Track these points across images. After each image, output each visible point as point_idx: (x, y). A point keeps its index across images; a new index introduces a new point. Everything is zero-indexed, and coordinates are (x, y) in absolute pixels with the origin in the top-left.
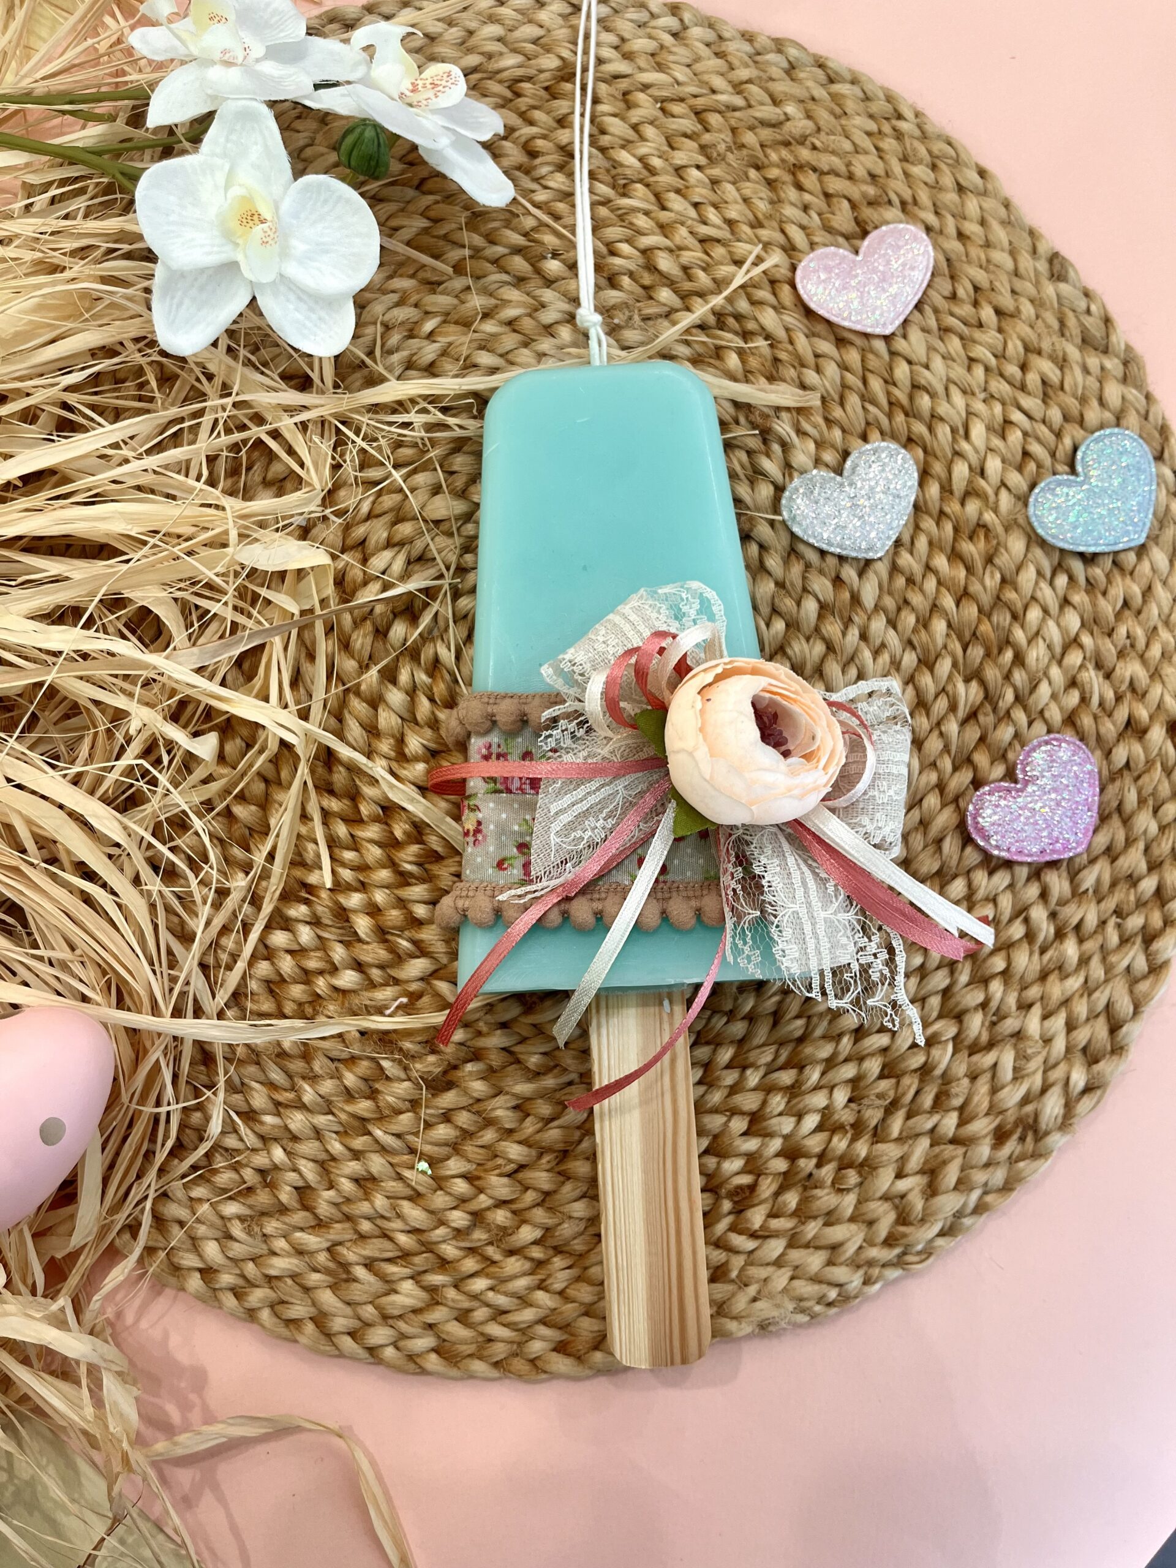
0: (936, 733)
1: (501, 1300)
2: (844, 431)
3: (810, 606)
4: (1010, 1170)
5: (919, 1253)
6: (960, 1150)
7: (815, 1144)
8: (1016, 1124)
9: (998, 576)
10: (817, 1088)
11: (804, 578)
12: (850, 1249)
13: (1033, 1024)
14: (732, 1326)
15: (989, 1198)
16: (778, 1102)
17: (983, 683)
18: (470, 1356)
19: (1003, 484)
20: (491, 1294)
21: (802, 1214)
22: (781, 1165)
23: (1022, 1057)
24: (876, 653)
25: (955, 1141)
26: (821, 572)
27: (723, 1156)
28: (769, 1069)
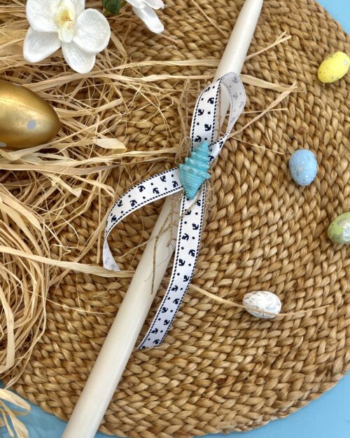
0: (308, 227)
1: (131, 410)
2: (288, 116)
3: (269, 176)
4: (321, 385)
5: (285, 412)
6: (303, 375)
7: (250, 367)
8: (325, 368)
9: (336, 174)
10: (252, 347)
11: (268, 166)
12: (259, 407)
13: (333, 334)
14: (212, 429)
15: (312, 395)
16: (238, 350)
17: (327, 211)
18: (116, 428)
19: (342, 142)
20: (127, 407)
21: (242, 392)
22: (236, 373)
23: (329, 344)
24: (290, 196)
25: (301, 372)
26: (274, 164)
27: (216, 367)
28: (236, 338)
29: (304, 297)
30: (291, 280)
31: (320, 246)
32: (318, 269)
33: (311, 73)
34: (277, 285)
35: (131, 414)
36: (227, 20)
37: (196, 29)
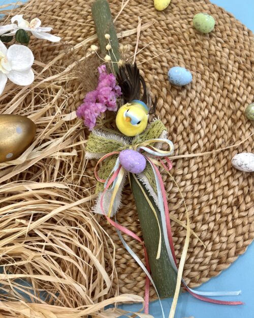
0: (214, 86)
1: (200, 260)
2: (158, 40)
9: (206, 50)
16: (231, 179)
17: (217, 71)
18: (200, 278)
20: (196, 260)
22: (240, 193)
27: (227, 197)
28: (224, 173)
29: (242, 124)
30: (228, 119)
31: (228, 91)
32: (237, 104)
33: (153, 11)
34: (223, 128)
35: (201, 263)
36: (89, 15)
37: (75, 30)
